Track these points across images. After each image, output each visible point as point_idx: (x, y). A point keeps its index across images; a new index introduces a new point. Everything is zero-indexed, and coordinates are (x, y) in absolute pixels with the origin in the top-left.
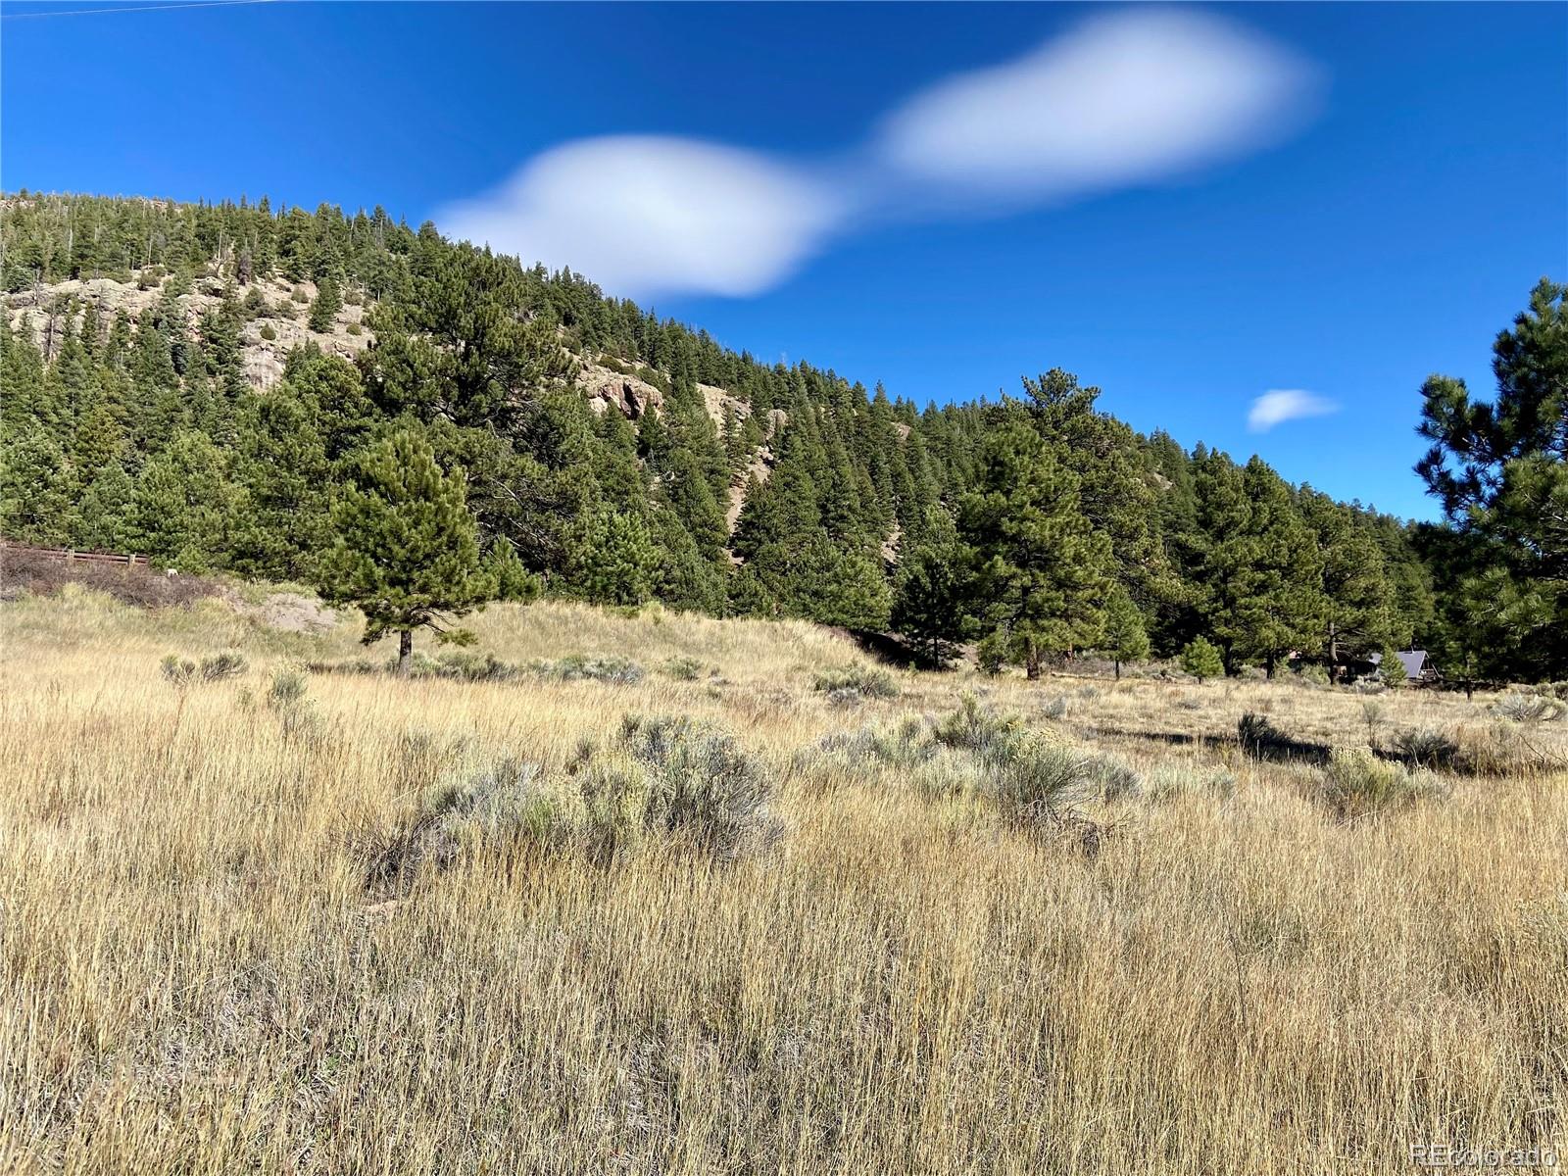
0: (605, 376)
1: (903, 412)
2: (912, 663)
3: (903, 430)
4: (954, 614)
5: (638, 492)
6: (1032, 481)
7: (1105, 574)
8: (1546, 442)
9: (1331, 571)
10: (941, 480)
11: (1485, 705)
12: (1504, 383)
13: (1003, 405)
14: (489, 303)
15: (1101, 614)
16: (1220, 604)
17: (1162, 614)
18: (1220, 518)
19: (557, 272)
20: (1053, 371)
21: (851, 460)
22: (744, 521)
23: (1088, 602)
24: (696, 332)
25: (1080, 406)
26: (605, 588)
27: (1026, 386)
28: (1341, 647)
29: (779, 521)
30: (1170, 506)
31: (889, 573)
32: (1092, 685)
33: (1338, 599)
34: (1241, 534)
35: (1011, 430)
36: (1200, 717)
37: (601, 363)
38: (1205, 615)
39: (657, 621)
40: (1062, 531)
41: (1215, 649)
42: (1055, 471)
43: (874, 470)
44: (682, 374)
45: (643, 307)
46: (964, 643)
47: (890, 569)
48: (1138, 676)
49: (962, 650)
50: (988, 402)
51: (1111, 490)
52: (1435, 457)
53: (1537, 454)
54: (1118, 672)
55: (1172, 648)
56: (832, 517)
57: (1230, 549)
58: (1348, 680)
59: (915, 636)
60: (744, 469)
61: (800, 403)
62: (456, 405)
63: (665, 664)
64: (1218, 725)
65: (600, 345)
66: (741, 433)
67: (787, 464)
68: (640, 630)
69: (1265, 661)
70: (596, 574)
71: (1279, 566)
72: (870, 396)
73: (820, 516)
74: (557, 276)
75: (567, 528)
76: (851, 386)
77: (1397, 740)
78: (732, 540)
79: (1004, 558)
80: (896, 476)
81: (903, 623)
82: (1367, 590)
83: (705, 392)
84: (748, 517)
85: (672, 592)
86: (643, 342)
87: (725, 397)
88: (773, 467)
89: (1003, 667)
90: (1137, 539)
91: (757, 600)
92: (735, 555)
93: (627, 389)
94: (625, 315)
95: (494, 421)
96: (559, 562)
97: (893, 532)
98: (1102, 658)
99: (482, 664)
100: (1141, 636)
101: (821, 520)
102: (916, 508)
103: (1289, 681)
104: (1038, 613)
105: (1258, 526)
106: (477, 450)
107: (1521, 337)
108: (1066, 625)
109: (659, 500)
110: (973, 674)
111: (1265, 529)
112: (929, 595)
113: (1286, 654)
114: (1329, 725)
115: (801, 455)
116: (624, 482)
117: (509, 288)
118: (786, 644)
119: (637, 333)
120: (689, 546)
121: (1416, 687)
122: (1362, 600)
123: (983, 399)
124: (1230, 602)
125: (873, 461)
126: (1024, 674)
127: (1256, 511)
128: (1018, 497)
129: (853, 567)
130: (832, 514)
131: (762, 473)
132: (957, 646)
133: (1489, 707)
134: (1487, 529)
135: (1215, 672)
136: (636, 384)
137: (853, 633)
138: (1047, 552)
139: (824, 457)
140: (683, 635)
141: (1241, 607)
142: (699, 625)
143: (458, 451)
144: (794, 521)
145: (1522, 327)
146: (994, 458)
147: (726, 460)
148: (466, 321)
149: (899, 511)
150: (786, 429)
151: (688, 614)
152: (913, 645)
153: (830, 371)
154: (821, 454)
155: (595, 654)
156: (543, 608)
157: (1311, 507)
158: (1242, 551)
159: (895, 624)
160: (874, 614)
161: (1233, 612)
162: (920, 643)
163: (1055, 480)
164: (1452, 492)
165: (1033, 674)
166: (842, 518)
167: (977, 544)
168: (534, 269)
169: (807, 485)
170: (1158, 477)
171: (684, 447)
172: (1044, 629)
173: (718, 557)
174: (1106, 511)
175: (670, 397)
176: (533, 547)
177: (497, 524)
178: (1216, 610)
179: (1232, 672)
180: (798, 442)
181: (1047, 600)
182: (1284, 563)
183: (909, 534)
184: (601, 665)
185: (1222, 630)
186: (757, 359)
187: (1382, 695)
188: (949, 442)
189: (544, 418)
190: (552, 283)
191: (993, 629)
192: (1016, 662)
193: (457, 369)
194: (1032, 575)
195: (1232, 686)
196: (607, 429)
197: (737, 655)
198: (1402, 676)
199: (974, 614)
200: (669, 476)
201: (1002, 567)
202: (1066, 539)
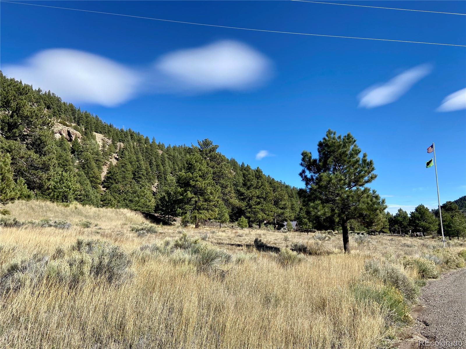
0: (60, 127)
1: (161, 147)
2: (161, 223)
3: (160, 152)
4: (175, 208)
5: (71, 165)
6: (200, 170)
7: (218, 198)
8: (329, 169)
9: (276, 199)
10: (171, 168)
11: (312, 236)
12: (320, 154)
13: (192, 148)
14: (23, 100)
15: (217, 209)
16: (248, 207)
17: (233, 210)
18: (249, 184)
19: (46, 92)
20: (206, 139)
21: (143, 160)
22: (107, 177)
23: (213, 206)
24: (94, 116)
25: (213, 150)
26: (58, 197)
27: (198, 143)
28: (277, 220)
29: (119, 177)
30: (235, 179)
31: (154, 195)
32: (214, 230)
33: (277, 207)
34: (254, 188)
35: (194, 155)
36: (244, 239)
37: (60, 123)
38: (244, 210)
39: (76, 208)
40: (207, 185)
41: (246, 220)
42: (206, 168)
43: (151, 163)
44: (88, 129)
45: (76, 107)
46: (177, 217)
47: (154, 194)
48: (226, 227)
49: (176, 219)
50: (186, 146)
51: (221, 174)
52: (304, 172)
53: (327, 172)
54: (220, 226)
55: (235, 219)
56: (136, 176)
57: (251, 192)
58: (279, 229)
59: (162, 214)
60: (108, 160)
61: (128, 141)
62: (7, 132)
63: (79, 222)
64: (248, 241)
65: (60, 117)
66: (108, 149)
67: (123, 160)
68: (69, 211)
69: (258, 223)
70: (55, 192)
71: (263, 198)
72: (151, 141)
73: (132, 176)
74: (46, 93)
75: (45, 176)
76: (145, 138)
77: (293, 245)
78: (103, 183)
79: (190, 192)
80: (158, 166)
81: (158, 210)
82: (284, 205)
83: (96, 135)
84: (109, 175)
85: (80, 198)
86: (75, 117)
87: (103, 137)
88: (118, 160)
89: (188, 224)
90: (227, 188)
91: (110, 202)
92: (103, 187)
93: (69, 132)
94: (70, 108)
95: (20, 138)
96: (40, 187)
97: (156, 182)
98: (216, 222)
99: (12, 221)
100: (227, 216)
101: (133, 178)
102: (163, 176)
103: (264, 229)
104: (199, 209)
105: (258, 186)
106: (13, 148)
107: (324, 143)
108: (207, 212)
109: (78, 168)
110: (179, 226)
111: (260, 187)
112: (167, 202)
113: (263, 222)
114: (276, 241)
115: (128, 157)
116: (65, 161)
117: (30, 96)
118: (120, 216)
119: (73, 114)
120: (88, 184)
121: (295, 231)
122: (283, 207)
123: (184, 145)
124: (250, 207)
125: (150, 161)
126: (194, 226)
127: (258, 182)
128: (195, 174)
129: (144, 193)
130: (137, 176)
131: (114, 162)
132: (175, 218)
133: (313, 237)
134: (315, 190)
135: (246, 226)
136: (71, 130)
137: (143, 213)
138: (203, 191)
139: (135, 159)
140: (85, 213)
141: (253, 208)
142: (90, 210)
143: (6, 148)
144: (124, 178)
145: (324, 140)
146: (189, 163)
147: (102, 157)
148: (13, 104)
149: (158, 176)
150: (123, 149)
151: (87, 206)
152: (161, 217)
153: (138, 132)
154: (134, 158)
155: (53, 218)
156: (35, 203)
157: (271, 182)
158: (254, 193)
159: (156, 211)
160: (149, 207)
161: (251, 210)
162: (163, 217)
163: (206, 170)
164: (307, 181)
165: (197, 226)
166: (140, 177)
167: (182, 188)
168: (37, 90)
169: (129, 166)
170: (232, 171)
171: (87, 152)
172: (201, 213)
173: (97, 188)
174: (219, 180)
175: (84, 135)
176: (31, 182)
177: (18, 173)
178: (247, 209)
179: (250, 226)
180: (127, 153)
181: (202, 205)
182: (264, 197)
183: (161, 183)
184: (55, 222)
185: (248, 215)
186: (115, 126)
187: (287, 233)
188: (174, 157)
189: (39, 139)
190: (44, 95)
191: (186, 213)
192: (192, 223)
193: (8, 120)
194: (198, 197)
195: (251, 230)
196: (61, 144)
197: (104, 220)
198: (292, 228)
199: (180, 208)
200: (82, 161)
201: (190, 195)
202: (208, 187)
